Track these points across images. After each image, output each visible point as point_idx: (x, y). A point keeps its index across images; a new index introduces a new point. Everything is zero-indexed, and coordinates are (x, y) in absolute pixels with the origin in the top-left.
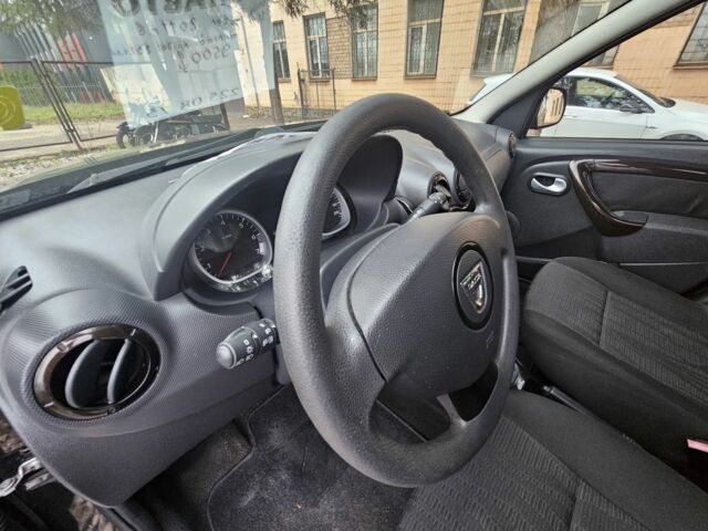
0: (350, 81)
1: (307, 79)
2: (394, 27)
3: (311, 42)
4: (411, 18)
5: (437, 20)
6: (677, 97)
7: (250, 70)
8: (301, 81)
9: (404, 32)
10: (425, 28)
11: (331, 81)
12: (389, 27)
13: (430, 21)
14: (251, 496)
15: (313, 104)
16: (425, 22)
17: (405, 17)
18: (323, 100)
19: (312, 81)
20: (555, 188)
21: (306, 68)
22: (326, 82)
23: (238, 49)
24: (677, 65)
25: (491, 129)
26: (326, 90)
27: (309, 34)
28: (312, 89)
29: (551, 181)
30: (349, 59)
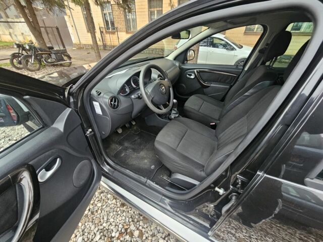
0: (125, 33)
1: (104, 31)
2: (143, 10)
3: (105, 14)
4: (150, 7)
5: (161, 9)
6: (244, 44)
7: (74, 26)
8: (101, 32)
9: (147, 13)
10: (156, 12)
11: (116, 33)
12: (140, 10)
13: (158, 9)
14: (123, 154)
15: (108, 43)
16: (156, 9)
17: (147, 6)
18: (113, 42)
19: (107, 32)
20: (192, 77)
21: (103, 26)
22: (114, 33)
23: (66, 15)
24: (245, 33)
25: (174, 62)
26: (115, 37)
27: (103, 11)
28: (107, 36)
29: (191, 75)
30: (124, 23)
